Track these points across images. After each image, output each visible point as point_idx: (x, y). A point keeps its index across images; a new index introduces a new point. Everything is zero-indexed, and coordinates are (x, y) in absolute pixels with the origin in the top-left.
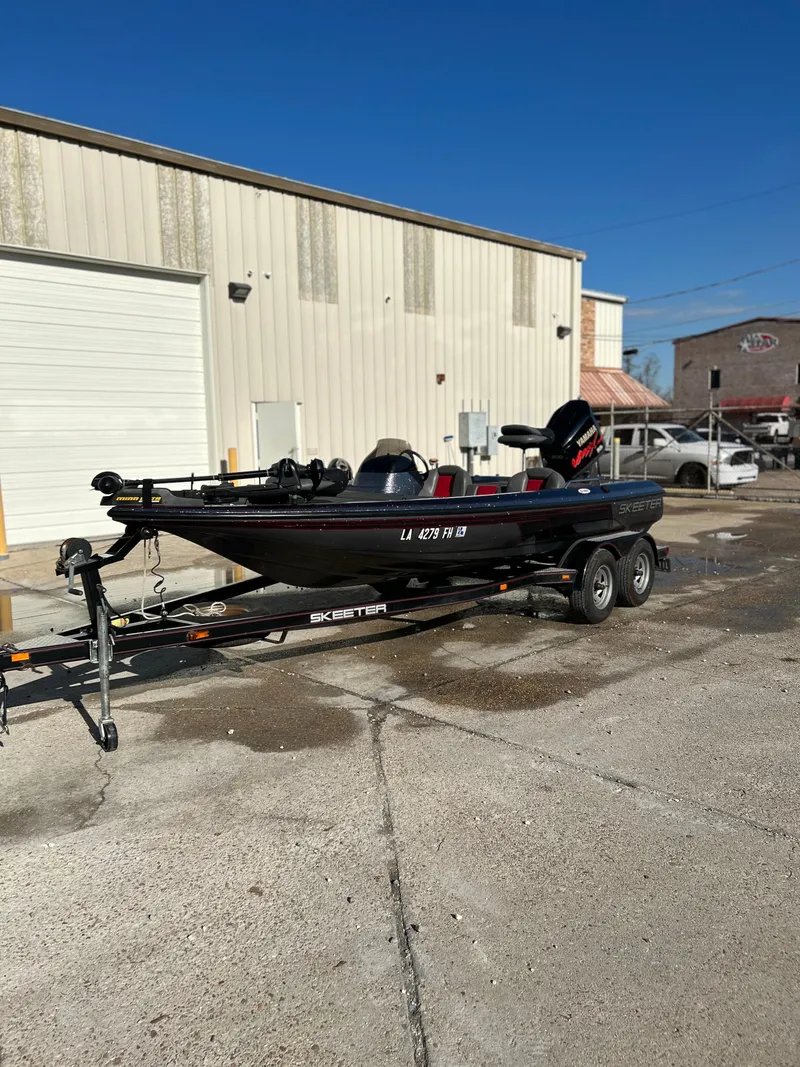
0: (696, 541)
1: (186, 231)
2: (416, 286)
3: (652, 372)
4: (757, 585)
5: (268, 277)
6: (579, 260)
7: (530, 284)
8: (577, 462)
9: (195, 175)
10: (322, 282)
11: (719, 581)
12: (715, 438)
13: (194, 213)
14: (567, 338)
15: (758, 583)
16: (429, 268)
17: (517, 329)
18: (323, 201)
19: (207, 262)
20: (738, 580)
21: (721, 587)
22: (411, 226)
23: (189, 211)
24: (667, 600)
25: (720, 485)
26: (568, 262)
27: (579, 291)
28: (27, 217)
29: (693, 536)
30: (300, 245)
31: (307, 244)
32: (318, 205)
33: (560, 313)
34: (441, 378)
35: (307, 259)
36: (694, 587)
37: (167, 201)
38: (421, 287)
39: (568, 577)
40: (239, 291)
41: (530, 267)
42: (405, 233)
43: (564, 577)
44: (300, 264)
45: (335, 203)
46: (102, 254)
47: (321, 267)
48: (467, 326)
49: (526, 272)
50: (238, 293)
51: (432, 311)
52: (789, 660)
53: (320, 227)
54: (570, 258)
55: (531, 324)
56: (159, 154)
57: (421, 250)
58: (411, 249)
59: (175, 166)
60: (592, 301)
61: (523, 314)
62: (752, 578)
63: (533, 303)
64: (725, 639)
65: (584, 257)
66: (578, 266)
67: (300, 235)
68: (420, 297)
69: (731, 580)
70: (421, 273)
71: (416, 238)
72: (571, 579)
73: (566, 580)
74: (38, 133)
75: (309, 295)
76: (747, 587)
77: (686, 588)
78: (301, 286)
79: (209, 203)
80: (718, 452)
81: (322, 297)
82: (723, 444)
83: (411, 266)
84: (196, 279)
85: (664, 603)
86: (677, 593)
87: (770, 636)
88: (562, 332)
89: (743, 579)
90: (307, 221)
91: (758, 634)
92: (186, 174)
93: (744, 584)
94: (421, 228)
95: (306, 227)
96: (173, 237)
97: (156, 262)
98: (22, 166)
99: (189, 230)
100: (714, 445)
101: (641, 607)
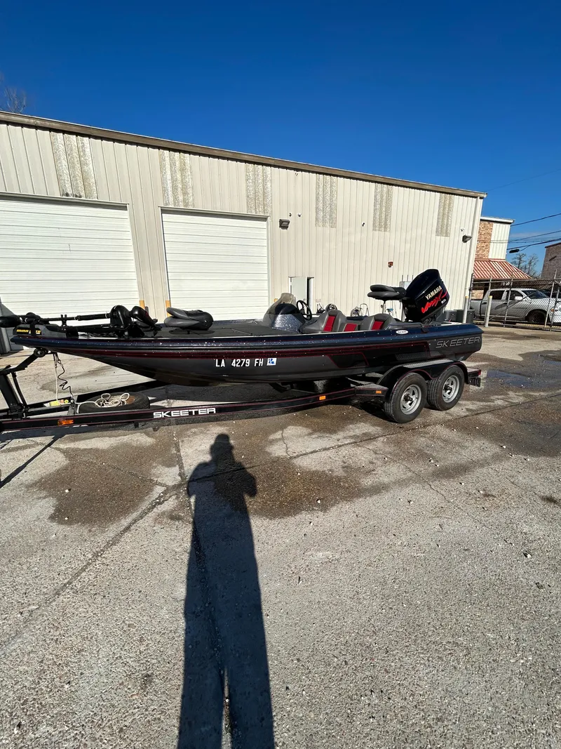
0: (521, 359)
1: (259, 195)
2: (380, 217)
3: (533, 264)
4: (551, 401)
5: (299, 216)
6: (481, 198)
7: (448, 213)
8: (425, 310)
9: (264, 167)
10: (328, 217)
11: (521, 394)
12: (554, 296)
13: (263, 186)
14: (469, 242)
15: (554, 398)
16: (388, 208)
17: (438, 238)
18: (330, 175)
19: (269, 209)
20: (537, 394)
21: (521, 399)
22: (379, 185)
23: (261, 185)
24: (471, 407)
25: (554, 323)
26: (475, 199)
27: (479, 217)
28: (185, 193)
29: (520, 355)
30: (317, 199)
31: (321, 198)
32: (328, 177)
33: (466, 229)
34: (391, 264)
35: (321, 205)
36: (500, 397)
37: (251, 181)
38: (383, 217)
39: (380, 392)
40: (284, 223)
41: (450, 204)
42: (376, 189)
43: (377, 392)
44: (317, 208)
45: (337, 176)
46: (218, 209)
47: (328, 209)
48: (408, 238)
49: (447, 207)
50: (284, 225)
51: (388, 230)
52: (550, 500)
53: (329, 189)
54: (476, 197)
55: (447, 235)
56: (246, 158)
57: (384, 198)
58: (378, 197)
59: (254, 163)
60: (491, 223)
61: (443, 230)
62: (550, 393)
63: (450, 223)
64: (497, 458)
65: (485, 196)
66: (481, 202)
67: (317, 194)
68: (382, 222)
69: (532, 393)
70: (384, 209)
71: (382, 191)
72: (382, 394)
73: (379, 394)
74: (190, 153)
75: (321, 224)
76: (542, 402)
77: (492, 398)
78: (317, 219)
79: (271, 181)
80: (556, 304)
81: (327, 225)
82: (559, 300)
83: (378, 206)
84: (265, 219)
85: (467, 410)
86: (482, 401)
87: (543, 461)
88: (465, 239)
89: (542, 393)
90: (321, 186)
91: (532, 455)
92: (260, 166)
93: (542, 398)
94: (385, 186)
95: (321, 190)
96: (253, 198)
97: (244, 212)
98: (183, 170)
99: (261, 194)
100: (553, 301)
101: (448, 411)
